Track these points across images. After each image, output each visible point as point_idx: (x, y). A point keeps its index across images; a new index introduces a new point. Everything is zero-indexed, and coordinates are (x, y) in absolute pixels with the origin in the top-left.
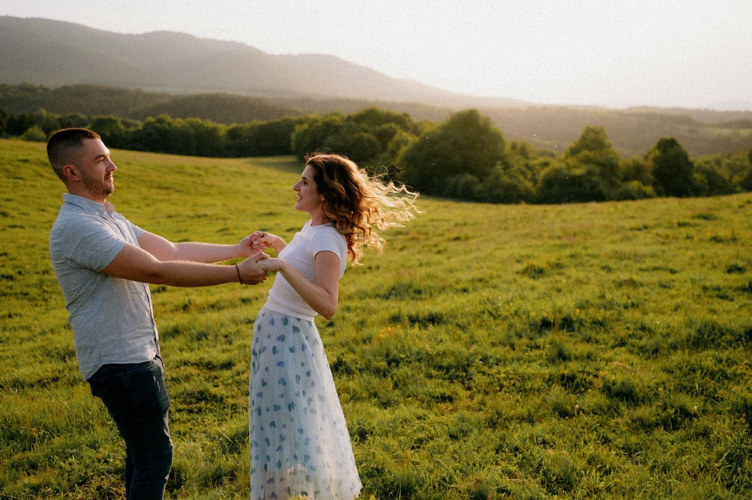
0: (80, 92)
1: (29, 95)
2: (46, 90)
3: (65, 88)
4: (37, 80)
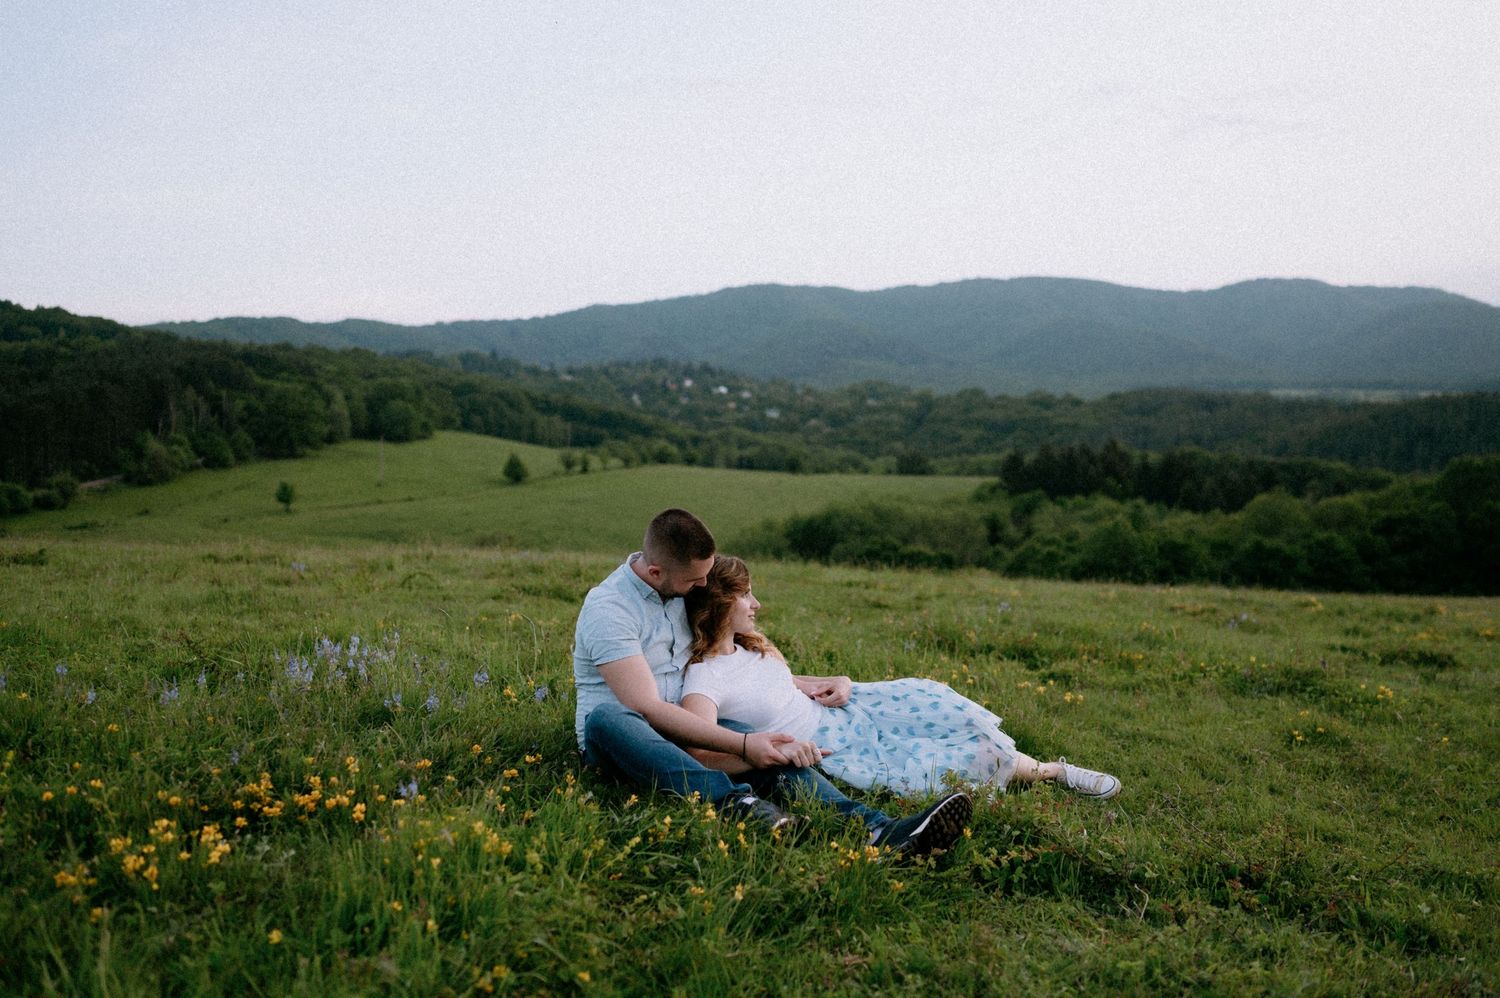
0: (1145, 405)
1: (1049, 414)
2: (1077, 403)
3: (1113, 397)
4: (1056, 386)
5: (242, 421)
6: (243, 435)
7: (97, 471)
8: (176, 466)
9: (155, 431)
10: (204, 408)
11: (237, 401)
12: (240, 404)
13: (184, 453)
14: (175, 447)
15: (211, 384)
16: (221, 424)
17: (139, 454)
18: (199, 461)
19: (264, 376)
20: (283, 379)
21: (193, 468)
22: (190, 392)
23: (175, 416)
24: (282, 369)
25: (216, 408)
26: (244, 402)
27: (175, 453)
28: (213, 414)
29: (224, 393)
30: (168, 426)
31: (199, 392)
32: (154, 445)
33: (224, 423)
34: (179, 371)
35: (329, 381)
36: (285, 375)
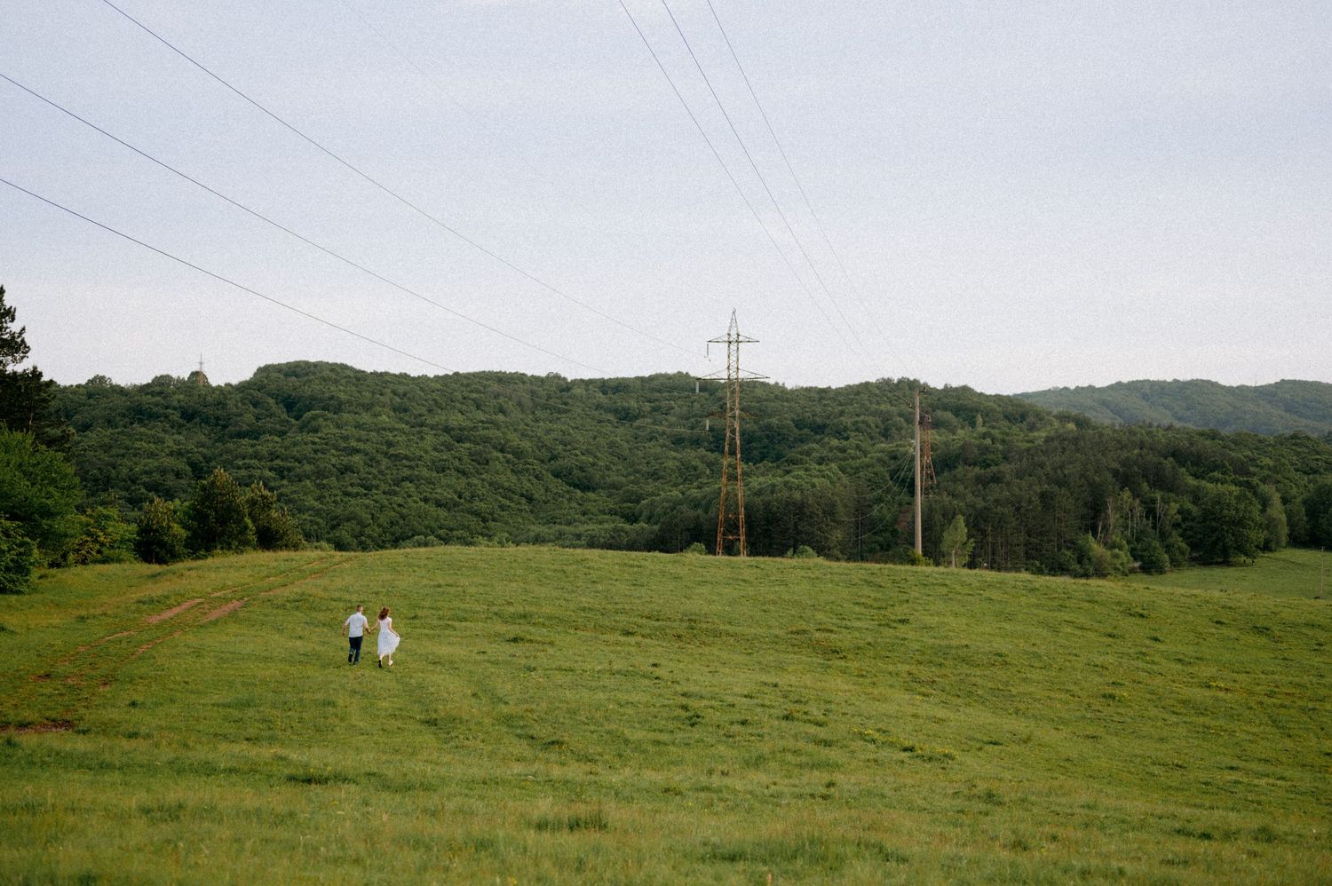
5: (1176, 525)
6: (1176, 539)
7: (1046, 571)
8: (1116, 569)
9: (1095, 535)
10: (1139, 510)
11: (1173, 504)
12: (1174, 507)
13: (1124, 556)
14: (1117, 551)
15: (1145, 486)
16: (1154, 527)
17: (1082, 557)
18: (1137, 564)
19: (1196, 476)
20: (1217, 481)
21: (1133, 571)
22: (1127, 494)
23: (1113, 517)
24: (1215, 467)
25: (1150, 512)
26: (1178, 506)
27: (1116, 556)
28: (1147, 518)
29: (1158, 495)
30: (1105, 528)
31: (1136, 495)
32: (1096, 548)
33: (1158, 525)
34: (1116, 473)
35: (1264, 480)
36: (1215, 474)
